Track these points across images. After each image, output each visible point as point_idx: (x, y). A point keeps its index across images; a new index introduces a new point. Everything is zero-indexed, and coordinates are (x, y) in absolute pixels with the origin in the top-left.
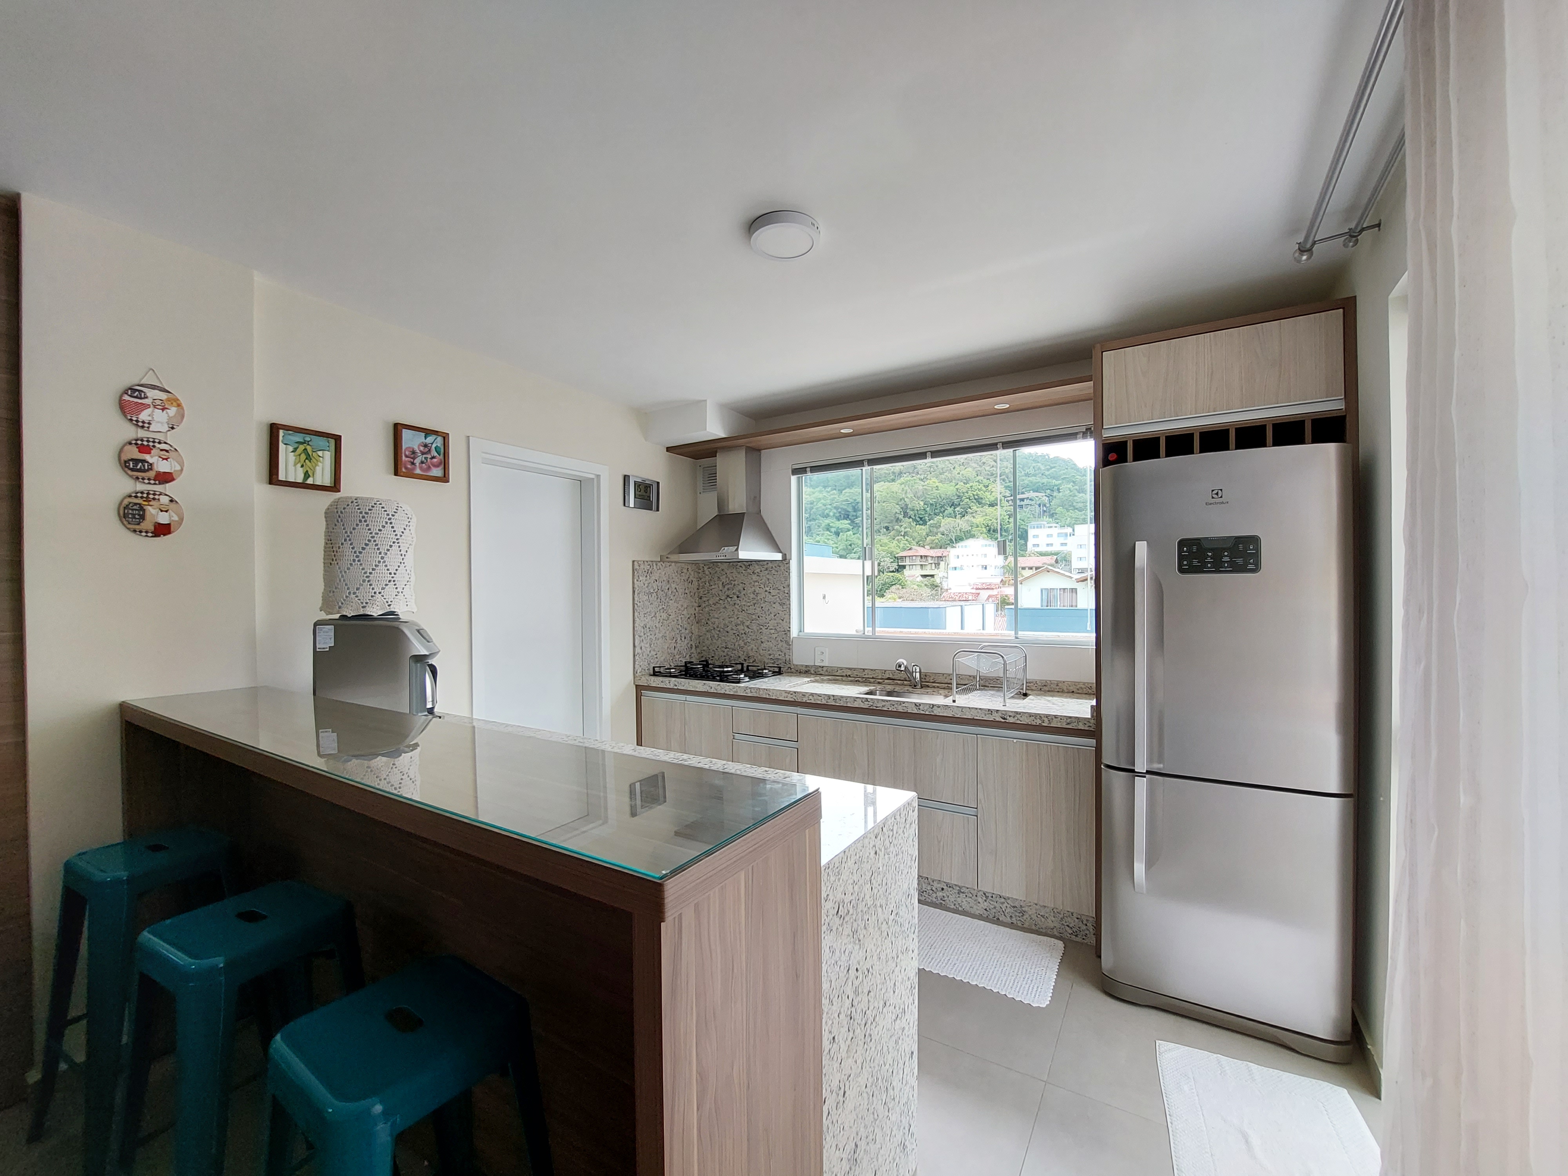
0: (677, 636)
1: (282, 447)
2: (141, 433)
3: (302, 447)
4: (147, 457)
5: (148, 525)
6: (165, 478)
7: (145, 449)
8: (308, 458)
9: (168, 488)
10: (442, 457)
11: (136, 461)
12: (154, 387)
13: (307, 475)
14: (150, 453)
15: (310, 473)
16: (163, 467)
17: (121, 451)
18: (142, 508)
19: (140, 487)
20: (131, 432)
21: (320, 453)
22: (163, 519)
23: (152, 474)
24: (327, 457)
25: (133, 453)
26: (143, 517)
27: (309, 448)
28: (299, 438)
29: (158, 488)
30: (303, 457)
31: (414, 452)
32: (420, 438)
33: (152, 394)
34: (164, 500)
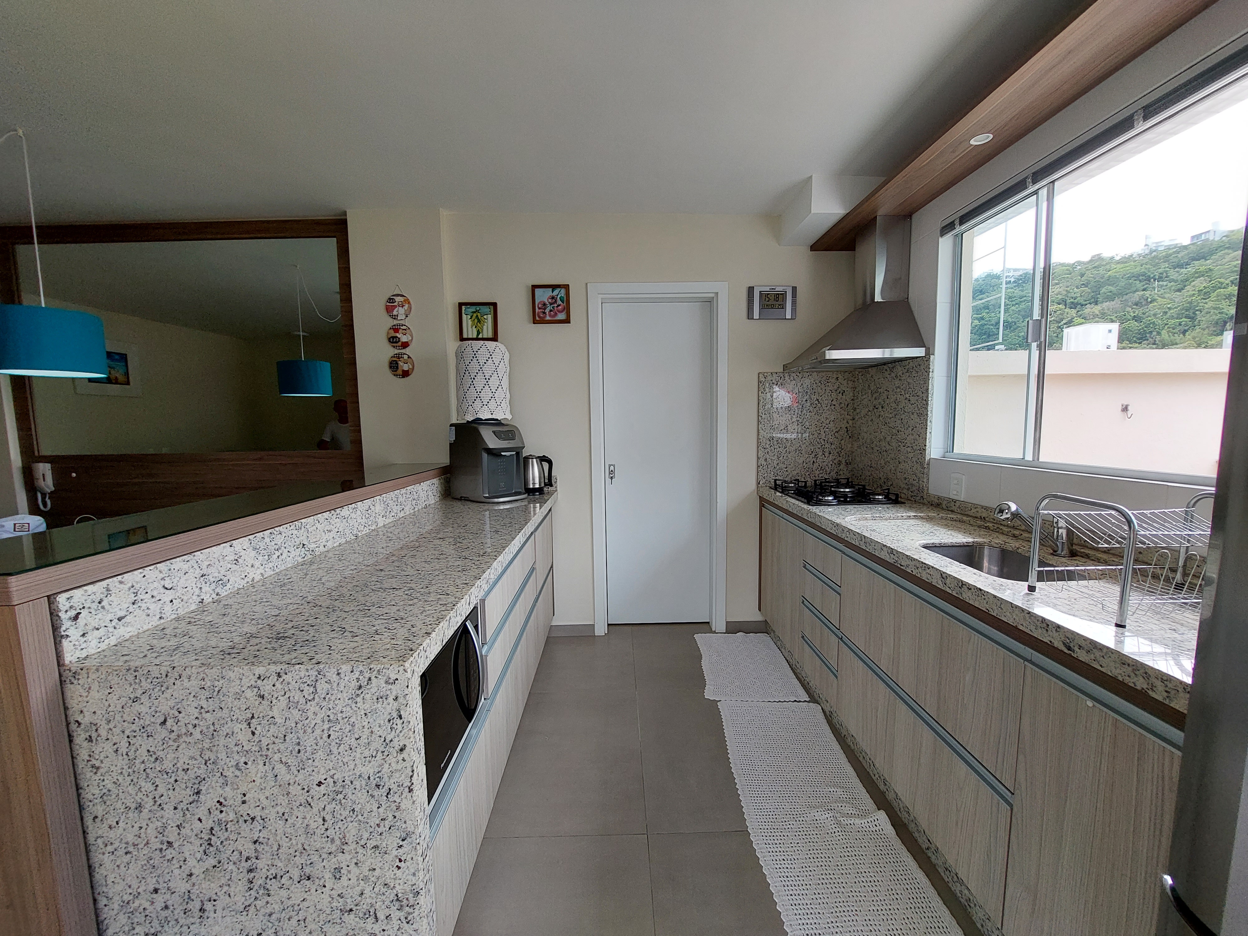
0: (817, 450)
1: (464, 316)
2: (395, 322)
3: (475, 315)
4: (397, 335)
5: (399, 372)
6: (405, 345)
7: (396, 330)
8: (479, 321)
9: (407, 351)
10: (565, 304)
11: (393, 337)
12: (398, 295)
13: (478, 333)
14: (398, 332)
15: (480, 331)
16: (404, 339)
17: (388, 333)
18: (397, 363)
19: (397, 351)
20: (392, 322)
21: (485, 317)
22: (406, 367)
23: (400, 344)
24: (490, 318)
25: (393, 334)
26: (397, 368)
27: (479, 314)
28: (473, 309)
29: (403, 351)
30: (476, 321)
31: (545, 304)
32: (549, 292)
33: (398, 299)
34: (406, 357)
